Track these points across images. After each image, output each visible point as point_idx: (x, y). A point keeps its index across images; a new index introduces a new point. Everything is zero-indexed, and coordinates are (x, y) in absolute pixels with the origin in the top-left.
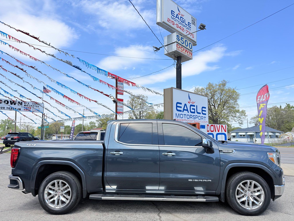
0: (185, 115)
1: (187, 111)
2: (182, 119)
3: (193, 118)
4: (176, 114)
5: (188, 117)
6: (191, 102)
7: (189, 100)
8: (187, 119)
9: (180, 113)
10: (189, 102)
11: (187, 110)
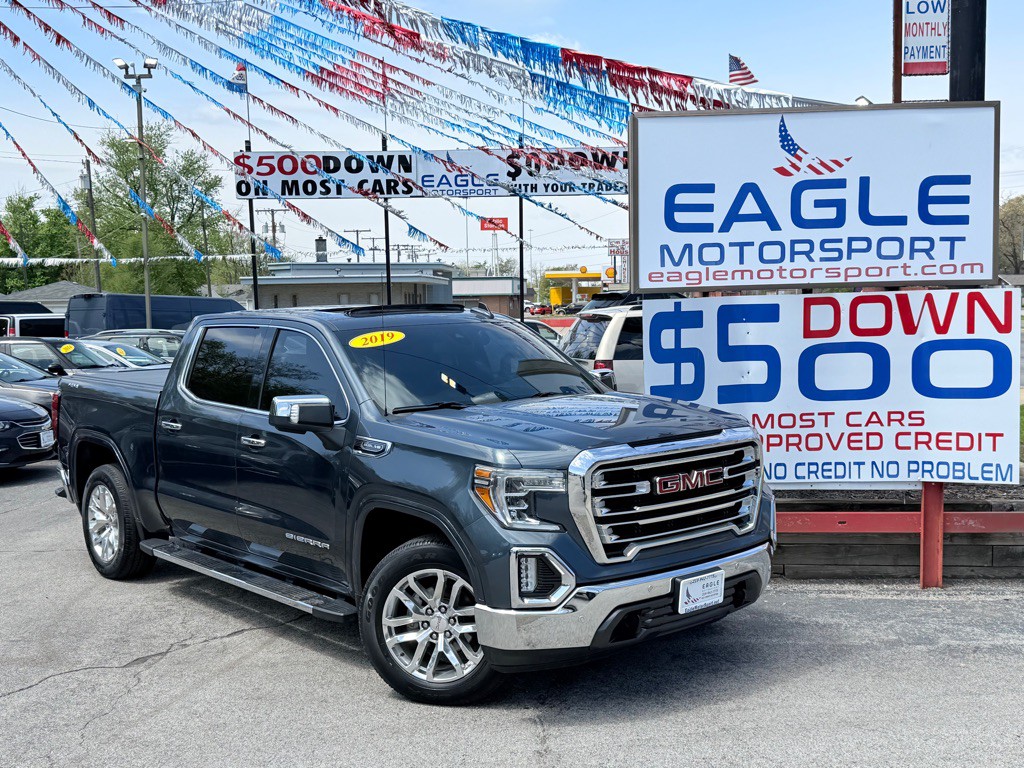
0: (742, 245)
1: (764, 224)
2: (712, 269)
3: (817, 254)
4: (665, 248)
5: (772, 252)
6: (802, 165)
7: (783, 159)
8: (758, 265)
9: (696, 239)
10: (782, 171)
11: (767, 216)
